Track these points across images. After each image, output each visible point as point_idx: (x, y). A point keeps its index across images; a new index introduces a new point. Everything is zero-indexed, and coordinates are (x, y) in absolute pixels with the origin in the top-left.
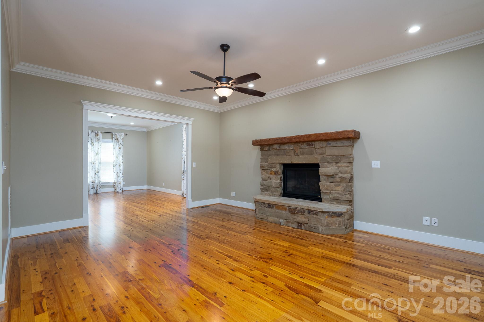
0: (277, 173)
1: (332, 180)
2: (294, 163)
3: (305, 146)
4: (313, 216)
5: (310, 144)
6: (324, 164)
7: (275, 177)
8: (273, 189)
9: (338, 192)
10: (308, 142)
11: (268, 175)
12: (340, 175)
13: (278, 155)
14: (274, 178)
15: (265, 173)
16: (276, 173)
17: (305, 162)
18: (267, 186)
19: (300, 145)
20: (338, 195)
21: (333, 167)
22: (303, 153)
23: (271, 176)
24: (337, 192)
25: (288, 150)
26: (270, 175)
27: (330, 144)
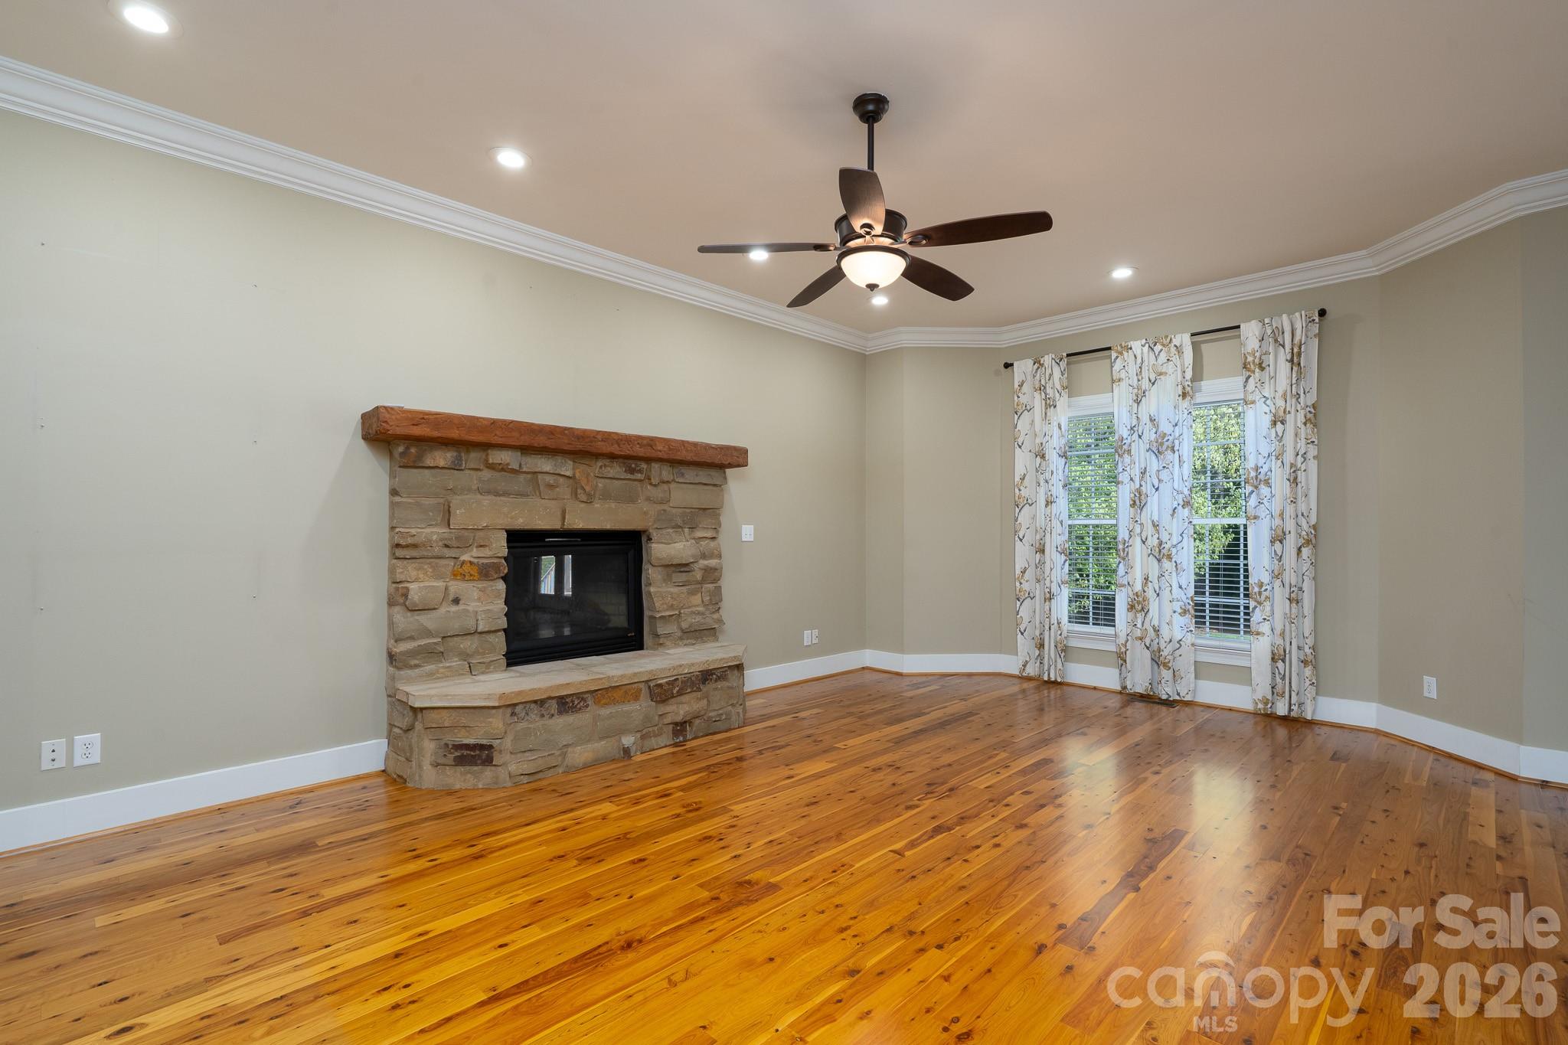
0: (493, 573)
1: (683, 577)
2: (575, 527)
3: (615, 470)
4: (714, 686)
5: (633, 466)
6: (664, 531)
7: (481, 590)
8: (468, 644)
9: (698, 609)
10: (626, 461)
11: (440, 584)
12: (703, 563)
13: (497, 494)
14: (476, 594)
15: (421, 576)
16: (485, 572)
17: (608, 526)
18: (436, 637)
19: (601, 467)
20: (698, 618)
21: (688, 541)
22: (606, 496)
23: (456, 587)
24: (694, 609)
25: (550, 479)
26: (452, 583)
27: (683, 475)
